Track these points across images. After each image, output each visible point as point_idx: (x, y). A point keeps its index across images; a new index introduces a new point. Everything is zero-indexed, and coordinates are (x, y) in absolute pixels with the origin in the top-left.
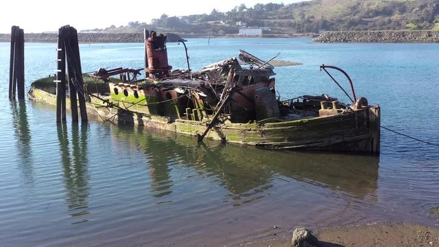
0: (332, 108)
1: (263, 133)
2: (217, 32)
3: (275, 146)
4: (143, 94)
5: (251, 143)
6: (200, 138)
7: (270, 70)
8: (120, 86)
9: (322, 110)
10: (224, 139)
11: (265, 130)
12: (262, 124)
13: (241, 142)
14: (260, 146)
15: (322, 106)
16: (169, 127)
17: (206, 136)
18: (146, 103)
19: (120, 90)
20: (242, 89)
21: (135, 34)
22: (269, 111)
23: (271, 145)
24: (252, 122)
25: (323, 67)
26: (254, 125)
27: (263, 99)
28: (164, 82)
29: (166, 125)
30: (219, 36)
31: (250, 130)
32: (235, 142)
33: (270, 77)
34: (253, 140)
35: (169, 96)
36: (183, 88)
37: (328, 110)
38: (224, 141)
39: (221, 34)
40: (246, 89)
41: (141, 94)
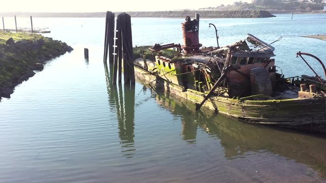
0: (309, 91)
1: (244, 108)
2: (305, 9)
3: (253, 120)
4: (174, 67)
5: (235, 115)
6: (198, 106)
7: (271, 52)
8: (162, 59)
9: (301, 92)
10: (216, 109)
11: (245, 106)
12: (242, 101)
13: (228, 114)
14: (241, 119)
15: (301, 89)
16: (183, 95)
17: (203, 105)
18: (175, 73)
19: (161, 62)
20: (240, 68)
21: (235, 12)
22: (261, 88)
23: (249, 119)
24: (235, 98)
25: (300, 54)
26: (237, 101)
27: (256, 78)
28: (189, 58)
29: (182, 93)
30: (306, 12)
31: (234, 105)
32: (224, 113)
33: (271, 58)
34: (236, 113)
35: (190, 69)
36: (198, 64)
37: (306, 93)
38: (216, 111)
39: (307, 10)
40: (243, 68)
41: (173, 66)
